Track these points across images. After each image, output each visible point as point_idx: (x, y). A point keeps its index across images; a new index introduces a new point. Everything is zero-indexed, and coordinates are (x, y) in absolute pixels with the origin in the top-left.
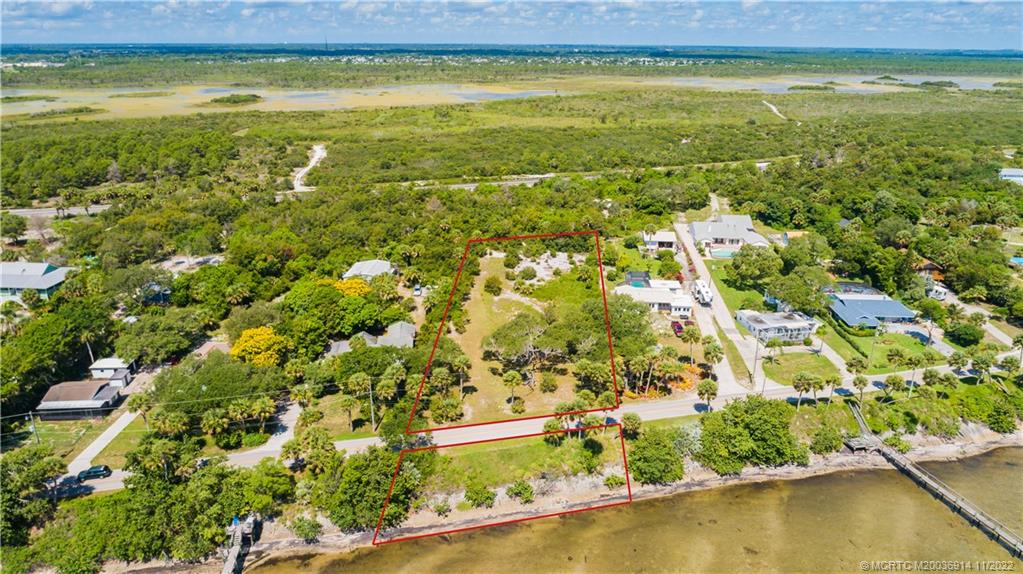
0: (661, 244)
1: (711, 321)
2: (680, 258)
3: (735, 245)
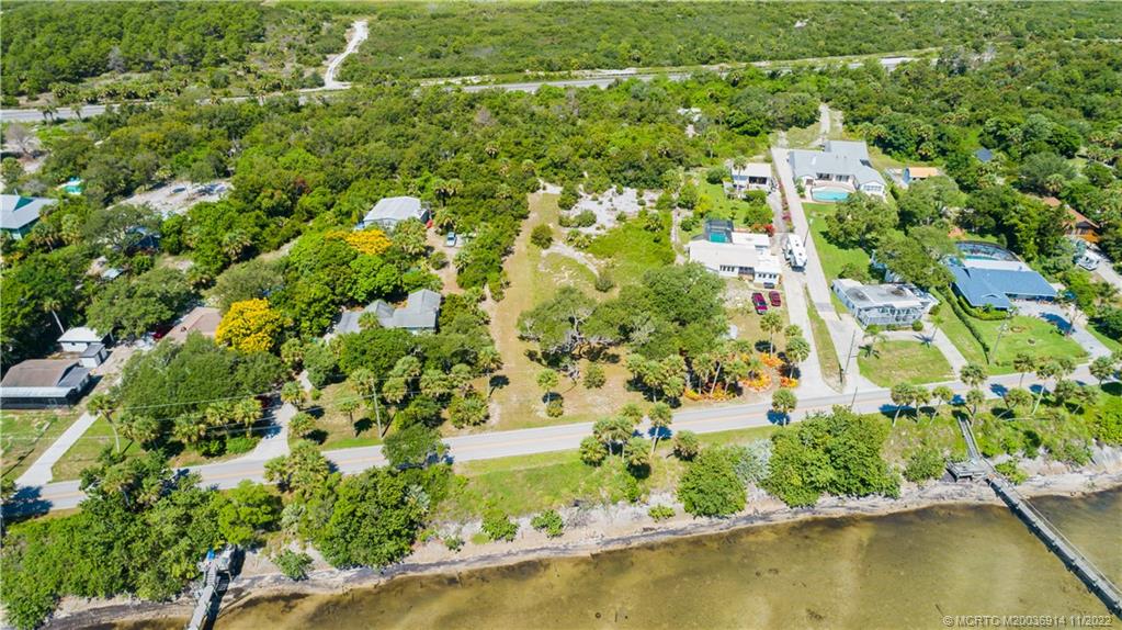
0: (753, 180)
1: (801, 291)
2: (774, 201)
3: (843, 182)
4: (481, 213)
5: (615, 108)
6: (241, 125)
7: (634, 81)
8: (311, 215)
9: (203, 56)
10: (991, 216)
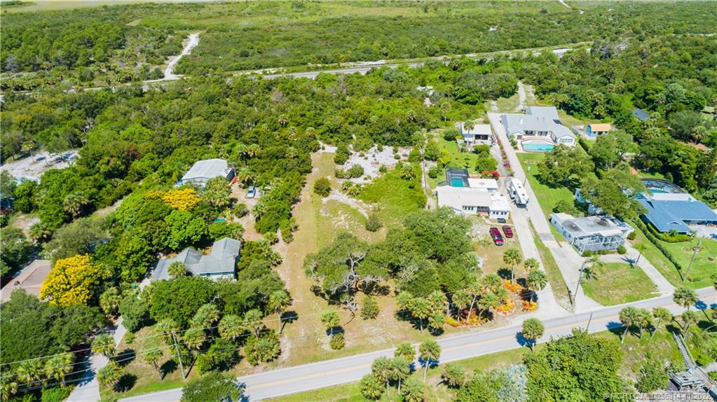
0: (478, 137)
1: (526, 224)
2: (495, 152)
3: (543, 137)
4: (274, 171)
5: (373, 87)
6: (96, 107)
7: (384, 69)
8: (141, 176)
9: (77, 59)
10: (659, 159)
